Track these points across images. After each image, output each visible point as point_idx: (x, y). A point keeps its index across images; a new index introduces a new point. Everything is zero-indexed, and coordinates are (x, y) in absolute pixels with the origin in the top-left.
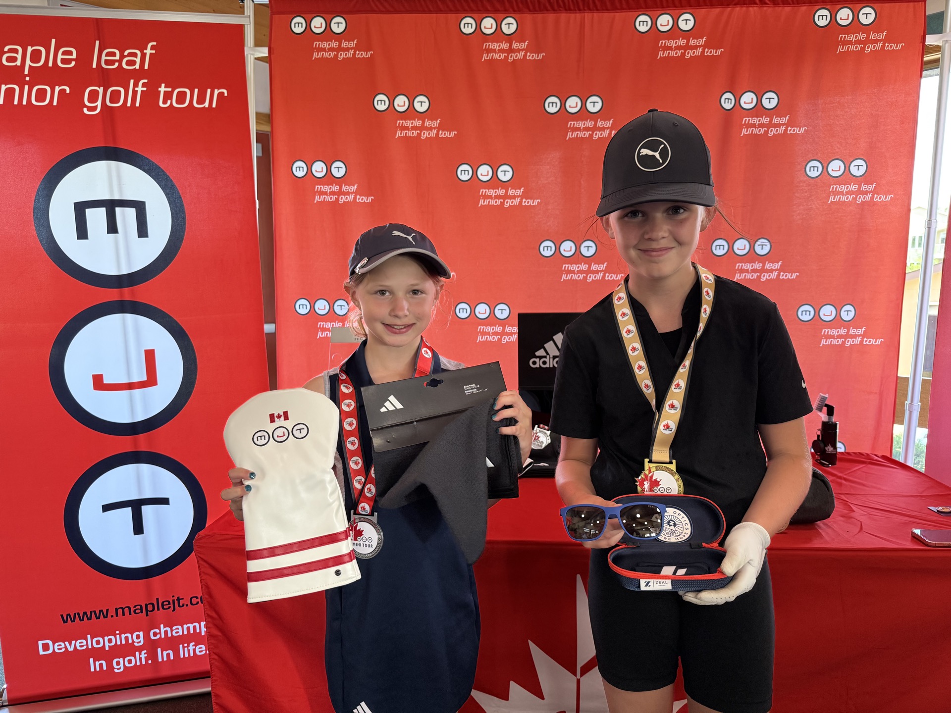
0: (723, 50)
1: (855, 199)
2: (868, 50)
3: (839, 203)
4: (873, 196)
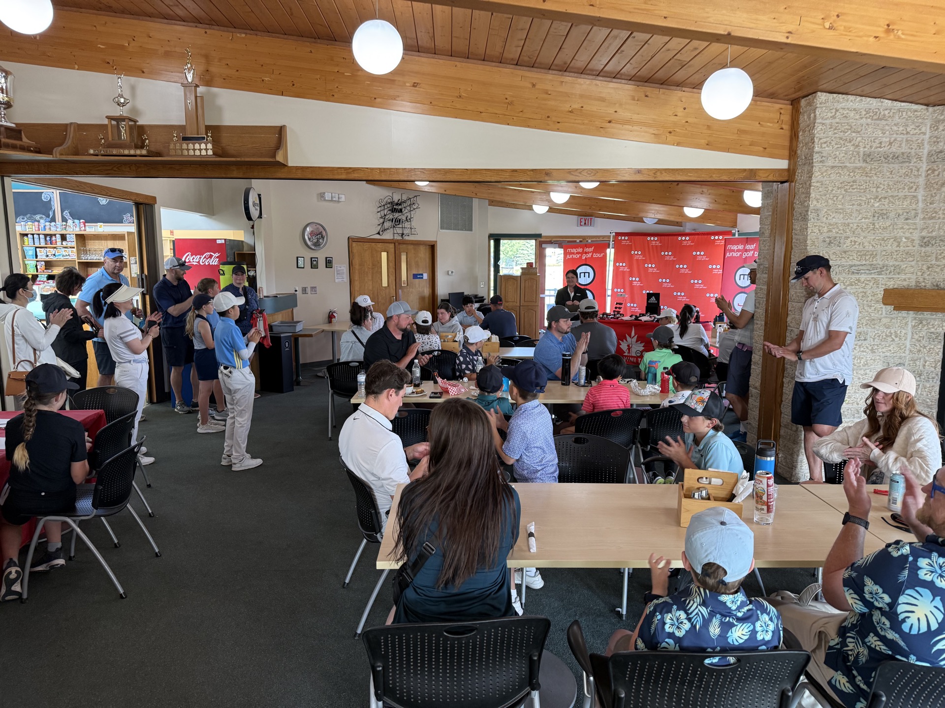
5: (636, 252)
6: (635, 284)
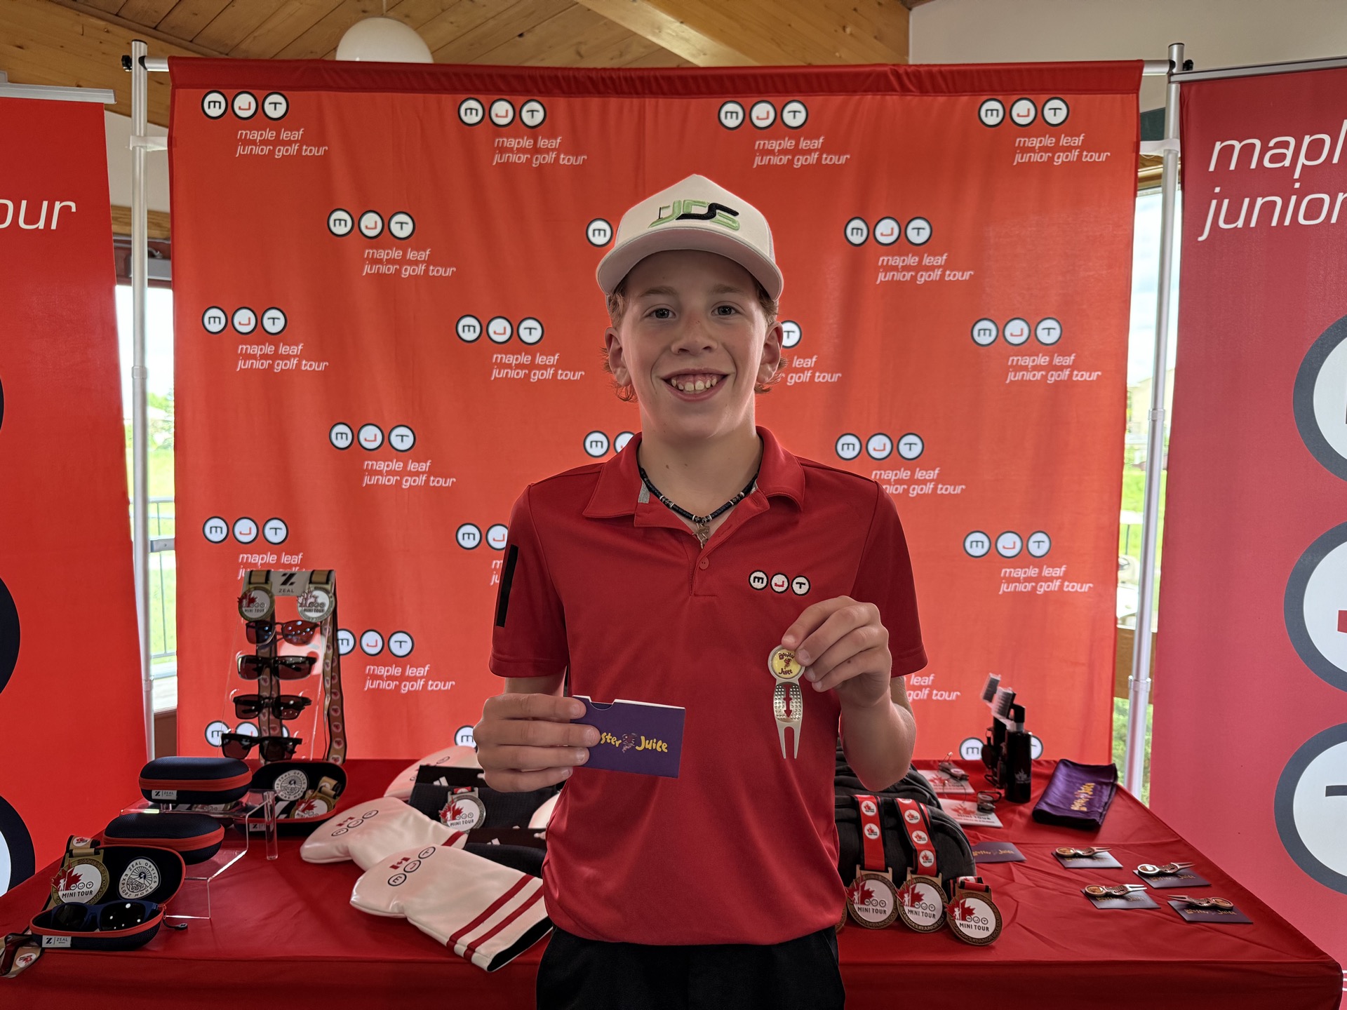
0: (848, 156)
1: (1045, 377)
2: (1057, 162)
3: (1023, 382)
5: (371, 224)
6: (382, 473)
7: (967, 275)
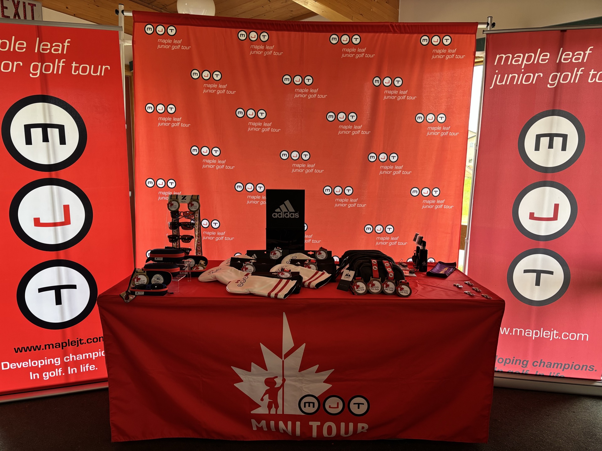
0: (375, 55)
1: (440, 134)
2: (447, 58)
3: (432, 136)
4: (449, 133)
5: (206, 75)
6: (209, 164)
7: (414, 98)
